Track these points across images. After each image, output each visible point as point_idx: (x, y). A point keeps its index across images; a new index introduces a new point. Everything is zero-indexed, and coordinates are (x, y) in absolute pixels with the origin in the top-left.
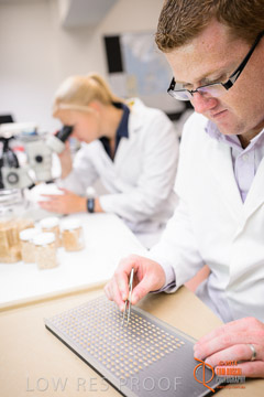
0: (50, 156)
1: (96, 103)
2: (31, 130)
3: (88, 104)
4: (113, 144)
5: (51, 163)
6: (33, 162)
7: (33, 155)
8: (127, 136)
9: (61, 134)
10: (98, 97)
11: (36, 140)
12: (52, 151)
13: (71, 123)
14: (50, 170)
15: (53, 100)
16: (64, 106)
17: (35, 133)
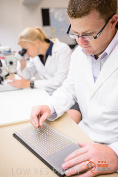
0: (16, 62)
1: (38, 40)
2: (8, 50)
3: (34, 40)
4: (44, 58)
5: (16, 65)
6: (8, 64)
7: (8, 61)
8: (51, 55)
9: (21, 53)
10: (39, 37)
11: (10, 55)
12: (17, 60)
13: (26, 48)
14: (16, 68)
15: (19, 37)
16: (23, 40)
17: (10, 51)
